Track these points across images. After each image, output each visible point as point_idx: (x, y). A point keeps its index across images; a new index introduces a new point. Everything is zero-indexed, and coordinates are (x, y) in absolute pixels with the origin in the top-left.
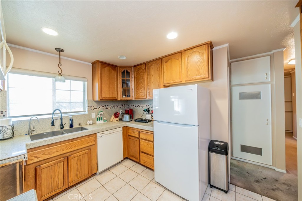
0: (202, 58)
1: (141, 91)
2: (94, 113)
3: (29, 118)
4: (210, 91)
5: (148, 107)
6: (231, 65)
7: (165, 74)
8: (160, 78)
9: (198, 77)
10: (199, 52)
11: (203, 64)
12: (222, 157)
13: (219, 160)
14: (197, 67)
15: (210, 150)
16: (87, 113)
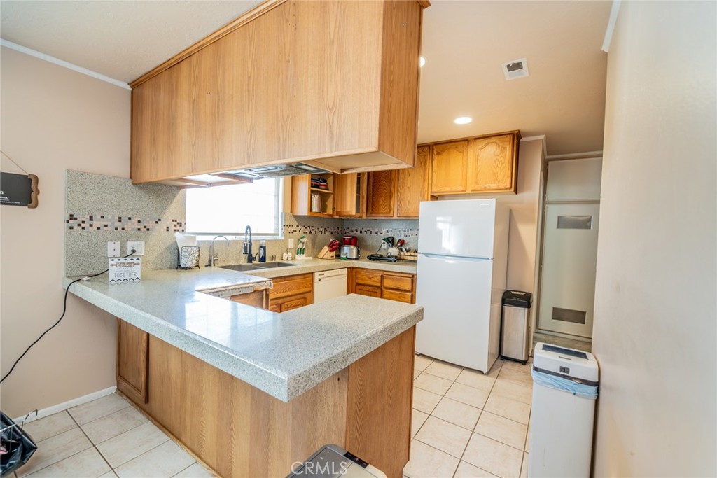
0: (503, 155)
1: (381, 203)
2: (293, 240)
3: (211, 238)
4: (511, 210)
5: (390, 234)
6: (548, 165)
7: (434, 175)
8: (424, 180)
9: (493, 186)
10: (499, 146)
11: (504, 165)
12: (522, 312)
13: (517, 316)
14: (494, 170)
15: (504, 302)
16: (280, 237)
